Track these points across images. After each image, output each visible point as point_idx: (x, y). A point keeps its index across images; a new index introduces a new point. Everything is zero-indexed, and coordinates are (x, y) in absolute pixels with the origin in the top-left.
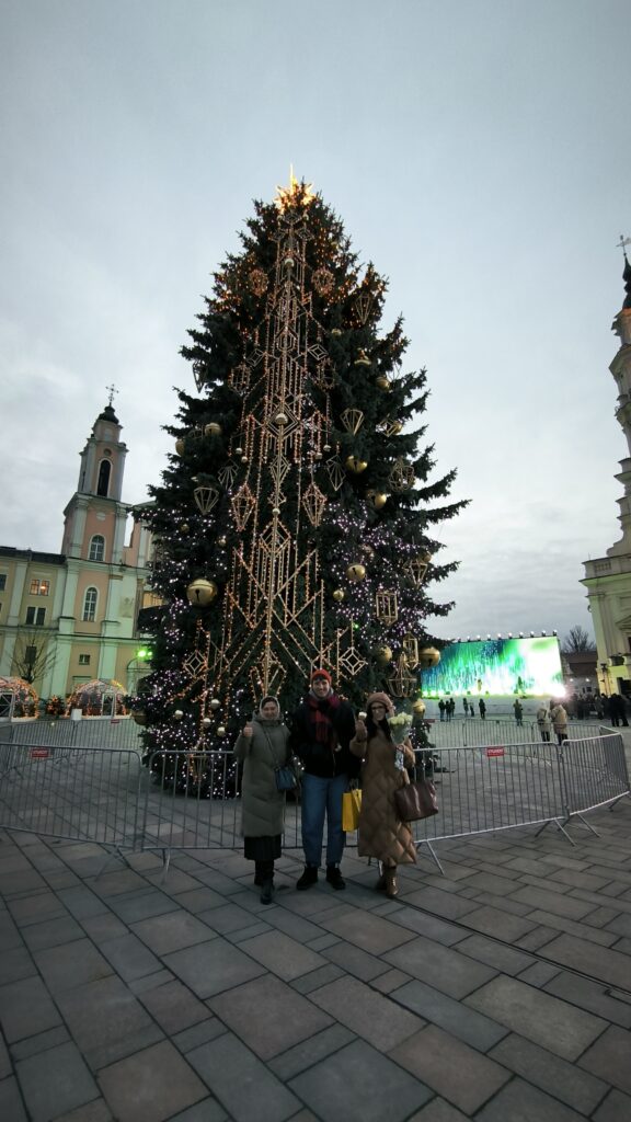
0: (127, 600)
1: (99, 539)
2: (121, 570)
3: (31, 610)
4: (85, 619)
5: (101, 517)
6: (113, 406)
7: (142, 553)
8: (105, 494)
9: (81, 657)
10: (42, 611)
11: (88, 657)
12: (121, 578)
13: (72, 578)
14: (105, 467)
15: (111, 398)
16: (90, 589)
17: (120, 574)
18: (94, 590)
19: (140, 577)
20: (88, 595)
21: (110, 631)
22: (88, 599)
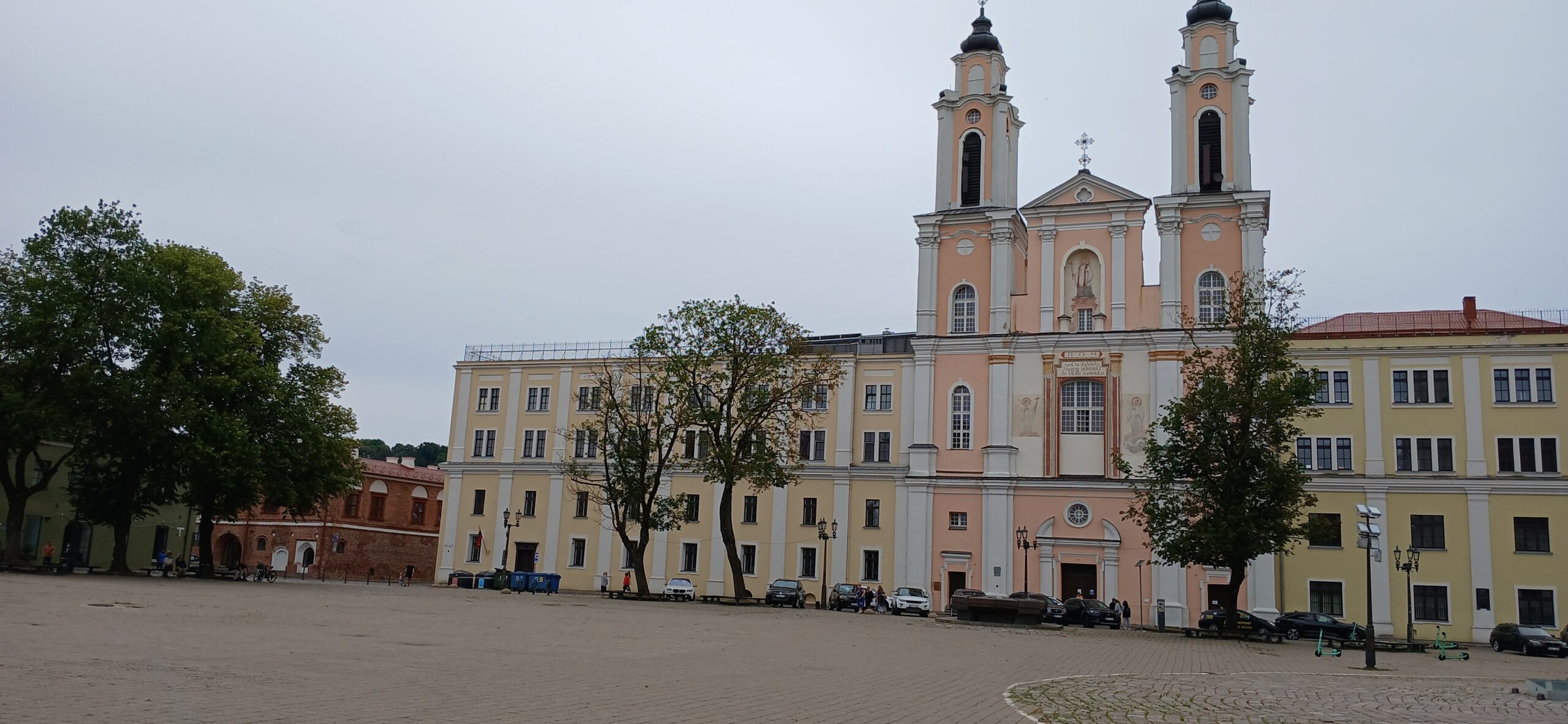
0: (1026, 401)
2: (1006, 345)
3: (869, 436)
4: (956, 446)
8: (977, 201)
10: (885, 439)
11: (953, 515)
13: (924, 373)
14: (972, 145)
16: (957, 390)
17: (1006, 352)
18: (963, 388)
19: (1048, 352)
20: (955, 400)
21: (997, 466)
22: (956, 408)
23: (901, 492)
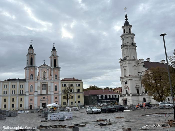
0: (39, 87)
1: (32, 75)
4: (31, 91)
5: (32, 70)
7: (41, 77)
8: (32, 65)
9: (31, 99)
10: (22, 91)
11: (32, 99)
12: (37, 82)
13: (27, 84)
14: (32, 59)
15: (31, 43)
16: (31, 85)
19: (41, 82)
20: (31, 86)
21: (36, 94)
22: (31, 87)
23: (25, 97)
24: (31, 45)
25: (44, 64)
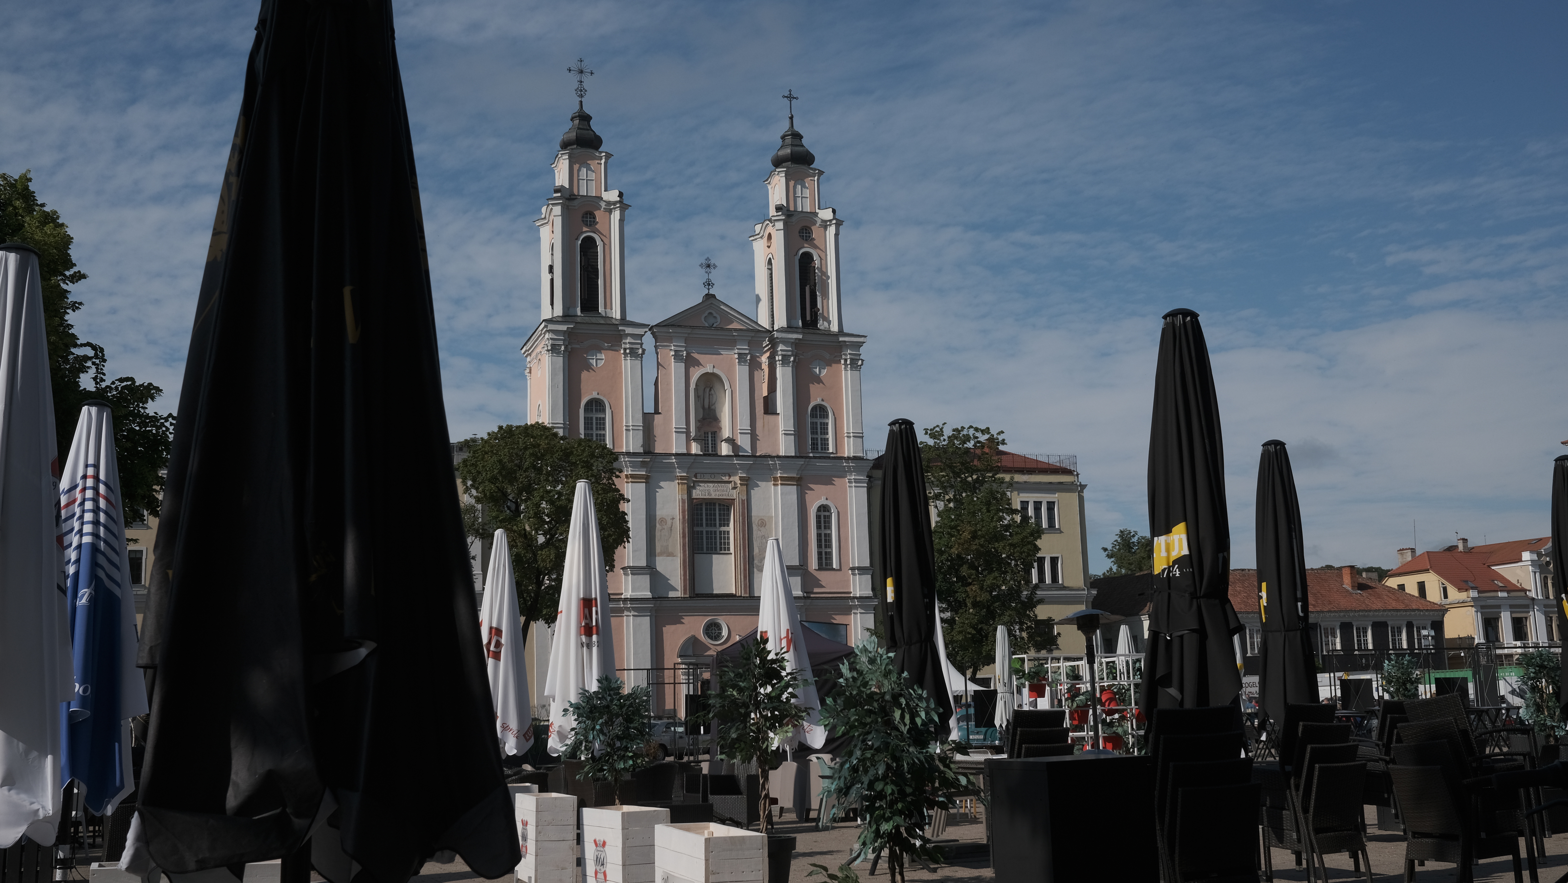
1: (596, 404)
2: (644, 464)
5: (596, 359)
6: (587, 110)
7: (679, 422)
8: (596, 309)
12: (645, 478)
14: (589, 249)
15: (581, 92)
17: (643, 471)
24: (584, 118)
25: (709, 297)
